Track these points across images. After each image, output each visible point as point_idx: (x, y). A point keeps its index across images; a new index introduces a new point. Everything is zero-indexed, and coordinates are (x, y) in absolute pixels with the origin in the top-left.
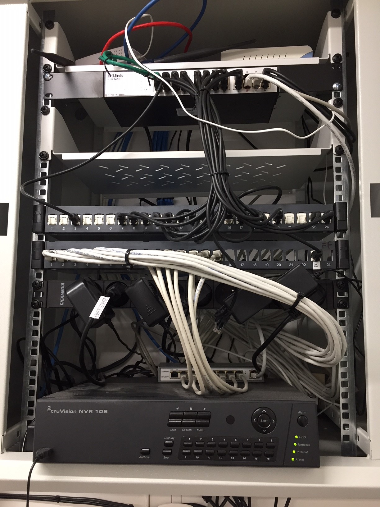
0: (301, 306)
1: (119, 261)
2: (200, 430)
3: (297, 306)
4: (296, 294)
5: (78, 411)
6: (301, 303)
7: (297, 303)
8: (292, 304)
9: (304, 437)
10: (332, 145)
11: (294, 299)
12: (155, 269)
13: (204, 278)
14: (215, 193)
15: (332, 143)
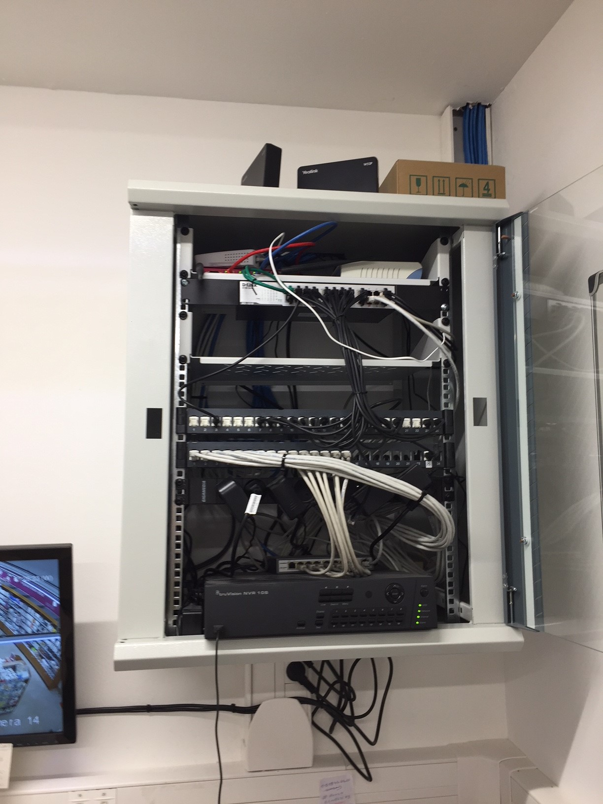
0: (424, 501)
1: (276, 465)
2: (345, 604)
3: (422, 501)
4: (420, 491)
5: (243, 593)
6: (424, 499)
7: (421, 499)
8: (417, 499)
9: (426, 605)
10: (441, 359)
11: (420, 496)
12: (305, 472)
13: (347, 479)
14: (358, 408)
15: (441, 357)
